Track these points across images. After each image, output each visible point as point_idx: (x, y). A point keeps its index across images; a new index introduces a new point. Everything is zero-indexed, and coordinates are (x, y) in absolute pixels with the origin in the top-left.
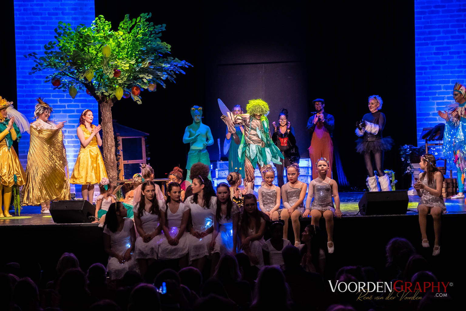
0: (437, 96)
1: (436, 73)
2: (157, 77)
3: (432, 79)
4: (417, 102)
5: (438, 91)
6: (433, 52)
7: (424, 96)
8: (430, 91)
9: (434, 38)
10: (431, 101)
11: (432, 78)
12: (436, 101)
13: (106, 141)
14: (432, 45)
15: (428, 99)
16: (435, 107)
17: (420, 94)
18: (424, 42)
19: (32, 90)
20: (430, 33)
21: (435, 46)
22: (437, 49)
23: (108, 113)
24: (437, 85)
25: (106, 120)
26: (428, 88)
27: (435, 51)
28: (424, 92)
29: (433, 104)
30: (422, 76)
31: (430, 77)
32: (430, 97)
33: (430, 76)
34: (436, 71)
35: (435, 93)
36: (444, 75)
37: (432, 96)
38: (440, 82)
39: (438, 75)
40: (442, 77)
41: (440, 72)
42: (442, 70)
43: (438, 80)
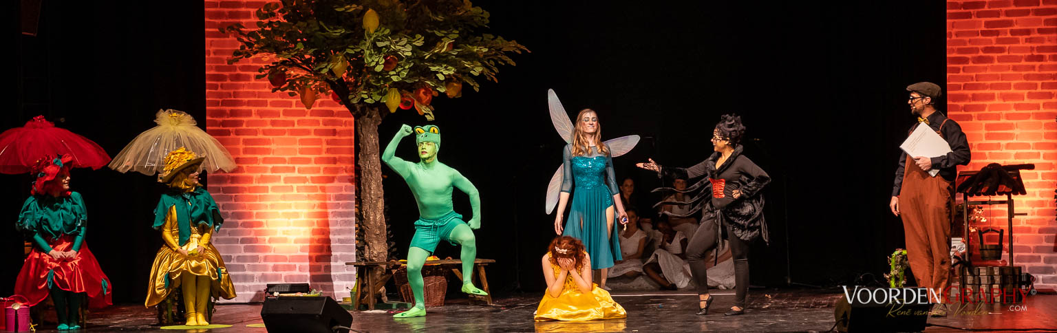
0: (986, 111)
1: (986, 69)
2: (463, 71)
3: (977, 81)
5: (988, 103)
6: (980, 29)
7: (963, 113)
8: (975, 103)
10: (974, 121)
11: (978, 78)
12: (984, 122)
13: (367, 188)
14: (979, 17)
15: (970, 118)
16: (984, 132)
17: (956, 108)
18: (962, 10)
19: (234, 92)
21: (983, 20)
22: (987, 24)
23: (372, 137)
24: (988, 91)
25: (368, 150)
26: (970, 96)
27: (983, 28)
28: (962, 104)
29: (980, 127)
30: (959, 74)
31: (974, 77)
32: (972, 113)
33: (974, 74)
34: (986, 65)
35: (982, 108)
36: (999, 73)
37: (977, 113)
38: (992, 87)
39: (989, 72)
40: (997, 77)
41: (993, 68)
42: (996, 63)
43: (989, 82)
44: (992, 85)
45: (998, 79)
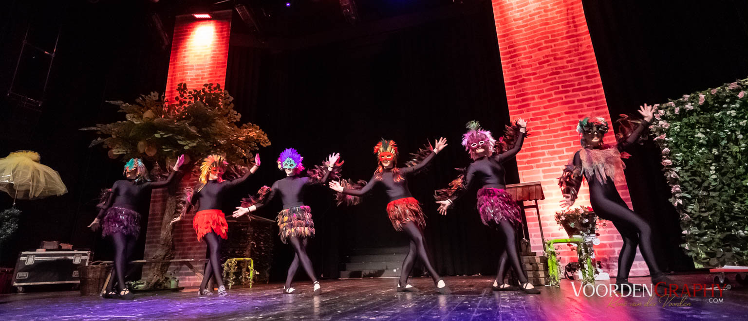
0: (541, 162)
1: (537, 138)
4: (519, 171)
5: (541, 158)
6: (530, 118)
7: (527, 165)
8: (532, 159)
9: (528, 105)
10: (535, 169)
12: (541, 169)
14: (528, 112)
15: (532, 167)
16: (542, 175)
17: (522, 163)
18: (518, 110)
20: (523, 100)
21: (531, 113)
22: (534, 115)
24: (540, 151)
26: (530, 155)
27: (531, 117)
28: (525, 160)
29: (538, 172)
32: (533, 165)
34: (536, 136)
35: (539, 161)
36: (546, 140)
37: (535, 164)
38: (542, 148)
39: (539, 140)
40: (544, 142)
41: (541, 138)
42: (543, 135)
43: (540, 146)
44: (542, 147)
45: (546, 143)
